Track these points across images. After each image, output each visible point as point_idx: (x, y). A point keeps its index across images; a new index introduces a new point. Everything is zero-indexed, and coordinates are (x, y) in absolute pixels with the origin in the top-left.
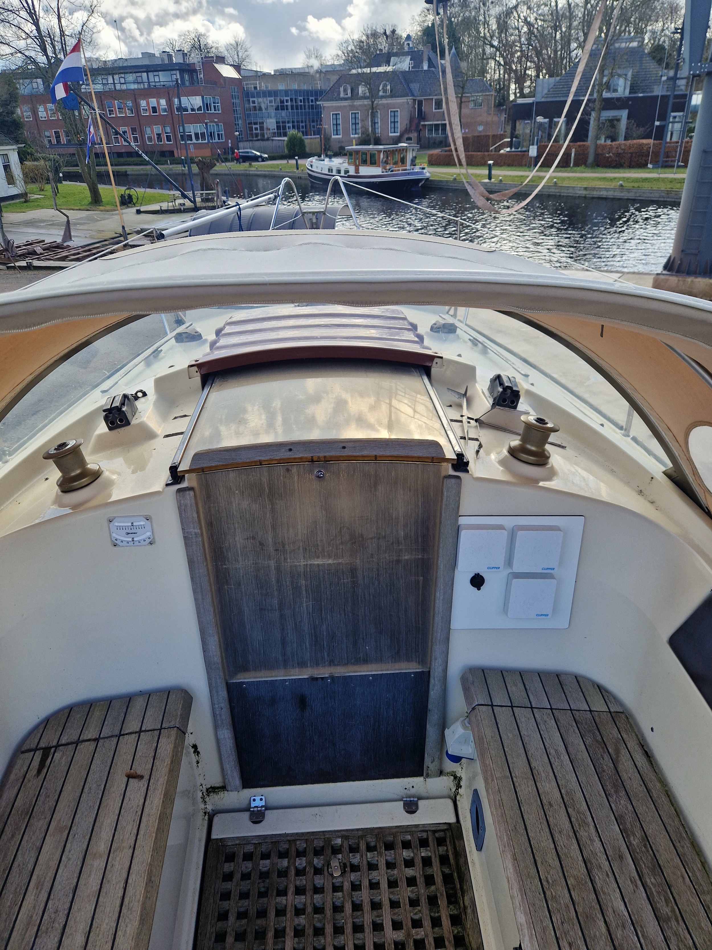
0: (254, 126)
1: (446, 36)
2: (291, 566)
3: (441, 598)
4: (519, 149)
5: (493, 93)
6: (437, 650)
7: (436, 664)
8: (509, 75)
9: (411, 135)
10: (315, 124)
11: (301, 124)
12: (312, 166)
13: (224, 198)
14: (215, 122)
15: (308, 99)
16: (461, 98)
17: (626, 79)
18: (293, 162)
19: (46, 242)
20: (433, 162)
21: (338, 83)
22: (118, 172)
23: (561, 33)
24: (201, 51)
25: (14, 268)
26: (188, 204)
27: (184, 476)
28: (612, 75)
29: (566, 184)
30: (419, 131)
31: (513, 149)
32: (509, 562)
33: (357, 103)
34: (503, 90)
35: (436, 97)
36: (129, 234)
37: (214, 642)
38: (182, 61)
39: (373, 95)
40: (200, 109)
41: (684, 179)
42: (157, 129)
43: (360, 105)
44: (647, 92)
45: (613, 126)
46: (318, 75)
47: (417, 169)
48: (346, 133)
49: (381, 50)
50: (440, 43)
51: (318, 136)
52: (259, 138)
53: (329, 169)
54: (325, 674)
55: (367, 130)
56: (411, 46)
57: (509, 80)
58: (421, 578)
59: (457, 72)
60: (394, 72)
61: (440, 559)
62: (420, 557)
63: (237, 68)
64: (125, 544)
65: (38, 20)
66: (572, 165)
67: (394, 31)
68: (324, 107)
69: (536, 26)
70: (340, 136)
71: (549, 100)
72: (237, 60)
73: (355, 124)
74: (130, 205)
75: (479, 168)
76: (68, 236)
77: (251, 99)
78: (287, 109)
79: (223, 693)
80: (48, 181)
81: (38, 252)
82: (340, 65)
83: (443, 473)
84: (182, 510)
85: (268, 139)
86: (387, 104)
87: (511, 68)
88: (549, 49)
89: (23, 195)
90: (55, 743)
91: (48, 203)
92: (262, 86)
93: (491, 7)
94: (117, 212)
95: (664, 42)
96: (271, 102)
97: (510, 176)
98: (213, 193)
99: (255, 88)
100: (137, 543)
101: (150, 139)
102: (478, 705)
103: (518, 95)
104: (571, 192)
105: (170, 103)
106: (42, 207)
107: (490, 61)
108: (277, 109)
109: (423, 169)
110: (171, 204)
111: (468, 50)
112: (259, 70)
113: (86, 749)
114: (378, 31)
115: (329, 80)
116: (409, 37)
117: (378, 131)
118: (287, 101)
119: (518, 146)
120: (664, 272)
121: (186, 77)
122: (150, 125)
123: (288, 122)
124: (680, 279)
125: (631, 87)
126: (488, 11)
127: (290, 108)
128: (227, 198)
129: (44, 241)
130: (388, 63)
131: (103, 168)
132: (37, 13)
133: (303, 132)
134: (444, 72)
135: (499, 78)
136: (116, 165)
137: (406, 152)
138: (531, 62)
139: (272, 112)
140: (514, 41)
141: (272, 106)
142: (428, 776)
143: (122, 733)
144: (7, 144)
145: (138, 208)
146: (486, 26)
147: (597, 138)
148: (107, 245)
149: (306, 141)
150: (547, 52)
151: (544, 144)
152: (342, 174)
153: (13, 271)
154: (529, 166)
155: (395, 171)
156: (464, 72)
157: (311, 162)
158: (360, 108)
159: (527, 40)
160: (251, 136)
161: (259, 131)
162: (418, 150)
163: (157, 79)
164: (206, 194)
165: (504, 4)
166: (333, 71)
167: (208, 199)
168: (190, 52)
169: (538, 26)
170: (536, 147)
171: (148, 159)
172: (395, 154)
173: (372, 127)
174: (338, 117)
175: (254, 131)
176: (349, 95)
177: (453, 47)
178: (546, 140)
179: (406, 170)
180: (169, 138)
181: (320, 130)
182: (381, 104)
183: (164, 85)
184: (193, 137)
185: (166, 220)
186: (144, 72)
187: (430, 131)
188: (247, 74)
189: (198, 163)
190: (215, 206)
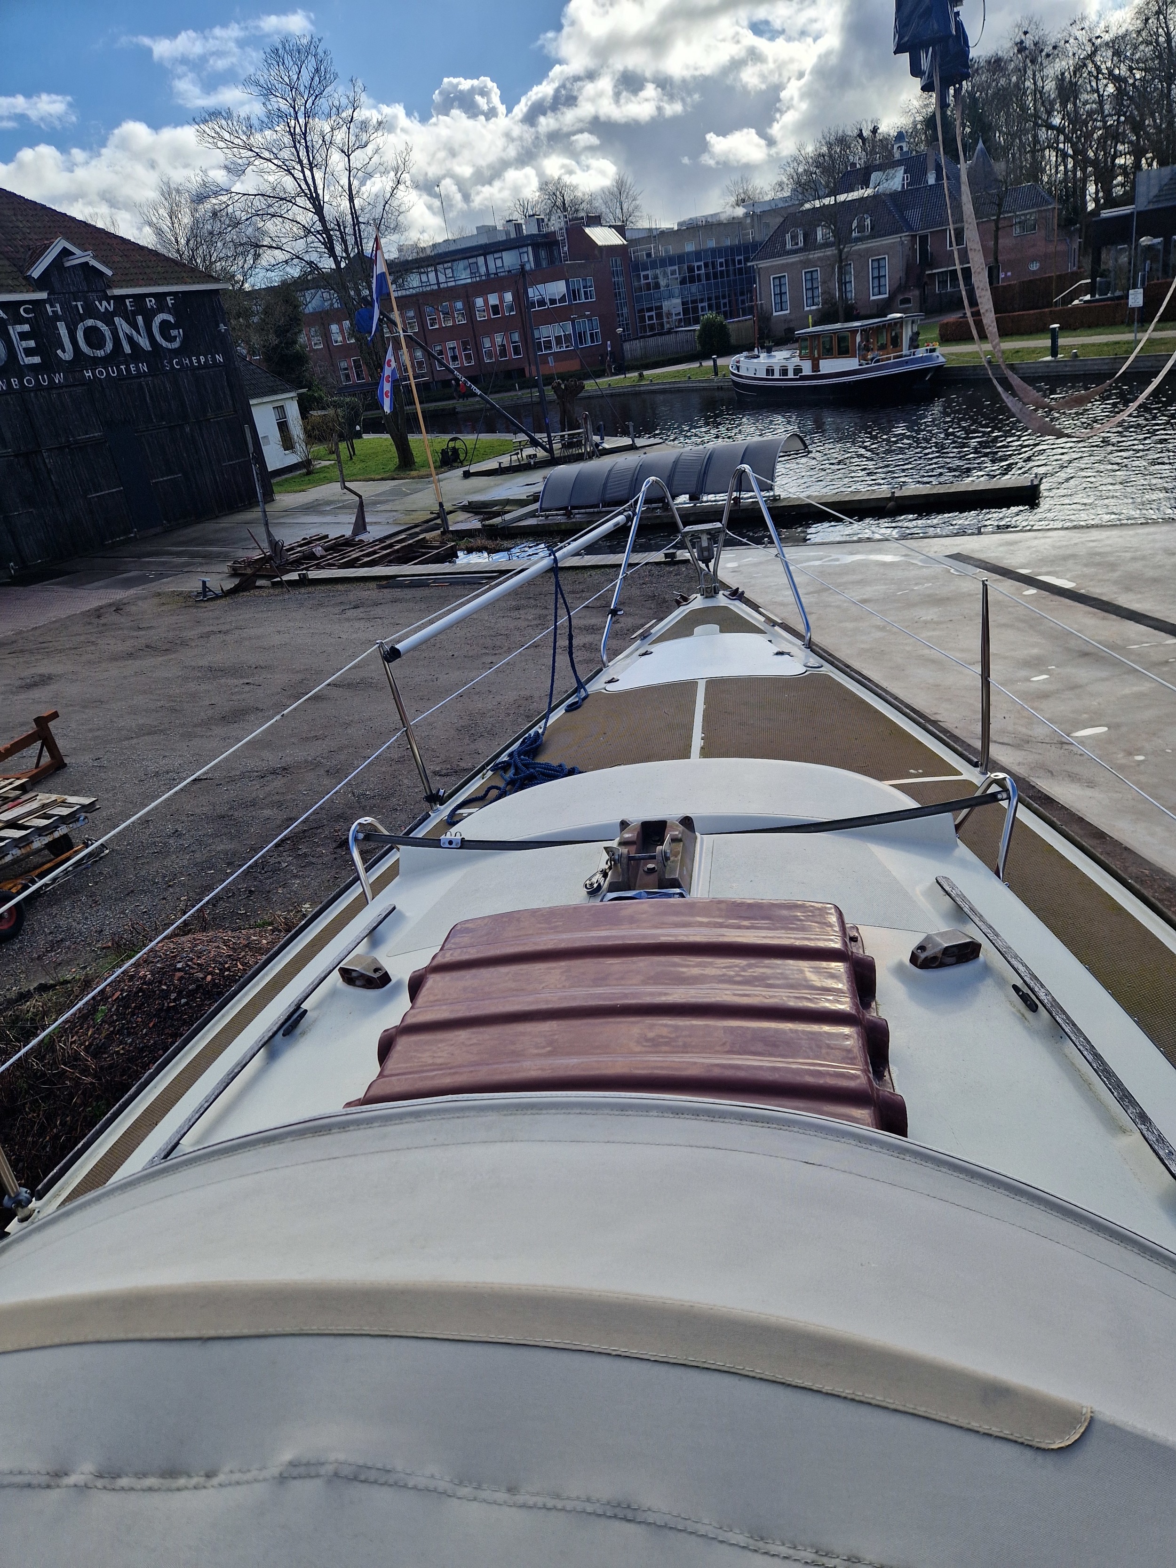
0: (647, 314)
4: (1109, 295)
5: (1056, 205)
8: (1084, 170)
9: (907, 296)
10: (745, 297)
11: (722, 301)
12: (738, 368)
13: (596, 439)
14: (587, 317)
15: (733, 260)
16: (997, 220)
18: (708, 364)
19: (330, 537)
20: (948, 337)
21: (781, 230)
22: (428, 412)
24: (565, 210)
25: (281, 584)
26: (541, 453)
30: (922, 286)
31: (1097, 296)
33: (818, 254)
34: (1074, 194)
36: (451, 512)
38: (535, 231)
39: (842, 238)
40: (562, 299)
42: (500, 338)
43: (819, 258)
46: (749, 220)
47: (921, 352)
48: (797, 304)
49: (853, 165)
51: (750, 317)
52: (655, 331)
53: (767, 370)
55: (834, 297)
56: (905, 149)
57: (1084, 180)
59: (987, 181)
60: (875, 197)
63: (621, 230)
65: (322, 207)
67: (875, 130)
68: (759, 269)
69: (1131, 81)
70: (787, 312)
71: (1161, 205)
72: (620, 216)
73: (812, 289)
74: (456, 464)
75: (1034, 336)
76: (361, 525)
77: (642, 274)
78: (700, 280)
80: (342, 437)
81: (318, 555)
82: (784, 199)
85: (669, 332)
86: (867, 250)
87: (1085, 156)
88: (1158, 115)
89: (306, 465)
92: (662, 250)
93: (1045, 63)
96: (673, 273)
97: (1093, 345)
98: (579, 433)
99: (649, 255)
101: (489, 354)
103: (1102, 201)
105: (516, 297)
106: (327, 481)
107: (1047, 152)
108: (683, 282)
109: (933, 350)
110: (514, 458)
111: (1006, 139)
112: (654, 227)
114: (849, 134)
115: (766, 225)
116: (900, 136)
117: (852, 295)
118: (699, 268)
119: (1106, 288)
121: (543, 254)
122: (490, 334)
123: (702, 301)
126: (1041, 70)
127: (703, 278)
128: (602, 439)
129: (327, 536)
130: (866, 184)
131: (409, 408)
132: (321, 197)
133: (725, 313)
135: (1065, 180)
136: (427, 402)
137: (901, 327)
138: (1123, 143)
139: (676, 288)
140: (1090, 113)
141: (676, 279)
144: (284, 391)
145: (466, 469)
146: (1038, 96)
148: (417, 534)
149: (730, 327)
150: (1154, 121)
151: (1156, 281)
152: (791, 375)
153: (280, 590)
154: (1130, 324)
155: (883, 360)
156: (1000, 178)
157: (738, 362)
158: (819, 263)
159: (1114, 108)
160: (641, 330)
161: (655, 321)
162: (921, 320)
163: (499, 263)
164: (569, 435)
165: (1071, 54)
166: (773, 210)
167: (572, 442)
168: (550, 214)
169: (1136, 80)
170: (1141, 290)
171: (478, 392)
172: (882, 333)
173: (840, 290)
174: (782, 282)
175: (647, 322)
176: (801, 244)
177: (980, 141)
178: (1160, 274)
179: (901, 356)
180: (517, 351)
181: (752, 307)
182: (856, 251)
183: (509, 271)
184: (554, 343)
185: (508, 485)
186: (480, 255)
187: (943, 283)
188: (636, 236)
189: (556, 389)
190: (583, 454)
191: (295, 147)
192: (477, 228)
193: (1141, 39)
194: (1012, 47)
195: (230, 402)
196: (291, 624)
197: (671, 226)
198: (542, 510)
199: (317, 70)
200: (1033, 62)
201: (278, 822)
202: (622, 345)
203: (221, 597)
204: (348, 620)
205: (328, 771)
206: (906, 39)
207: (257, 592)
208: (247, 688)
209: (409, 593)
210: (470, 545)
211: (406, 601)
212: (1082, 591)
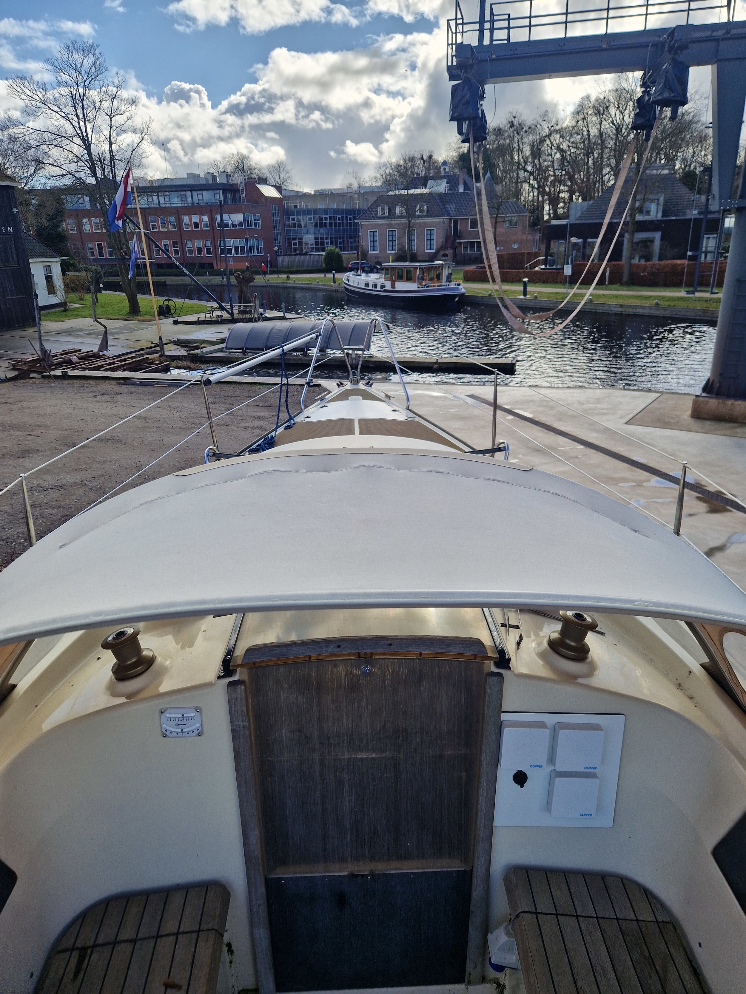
0: (293, 242)
1: (481, 161)
2: (335, 760)
3: (484, 795)
4: (554, 267)
5: (528, 214)
6: (480, 849)
7: (479, 863)
8: (543, 197)
9: (446, 252)
10: (353, 240)
11: (339, 241)
12: (348, 280)
13: (261, 310)
14: (256, 237)
15: (347, 217)
16: (496, 218)
17: (658, 204)
18: (330, 276)
19: (82, 351)
20: (468, 278)
21: (376, 204)
22: (157, 282)
23: (593, 159)
24: (244, 172)
25: (49, 377)
26: (226, 315)
27: (236, 670)
28: (644, 200)
29: (601, 301)
30: (454, 248)
31: (548, 267)
32: (552, 759)
33: (395, 222)
34: (537, 209)
35: (472, 217)
36: (165, 344)
37: (255, 836)
38: (225, 182)
39: (410, 214)
40: (240, 224)
41: (720, 299)
42: (198, 243)
43: (397, 224)
44: (679, 216)
45: (647, 247)
46: (356, 196)
47: (452, 285)
48: (383, 249)
49: (418, 174)
50: (476, 168)
51: (355, 252)
52: (298, 252)
53: (365, 284)
54: (365, 871)
55: (404, 247)
56: (447, 170)
57: (543, 202)
58: (465, 774)
59: (491, 195)
60: (430, 194)
61: (484, 755)
62: (463, 752)
63: (279, 188)
64: (174, 734)
65: (90, 146)
66: (606, 283)
67: (430, 157)
68: (362, 225)
69: (569, 153)
70: (377, 252)
71: (582, 222)
72: (278, 181)
73: (392, 241)
74: (168, 315)
75: (514, 284)
76: (104, 346)
77: (291, 217)
78: (326, 226)
79: (262, 890)
80: (88, 291)
81: (74, 361)
82: (378, 187)
83: (486, 670)
84: (232, 703)
85: (306, 254)
86: (424, 223)
87: (544, 189)
88: (582, 173)
89: (63, 305)
90: (91, 943)
91: (87, 312)
92: (303, 205)
93: (524, 135)
94: (155, 322)
95: (695, 168)
96: (310, 219)
97: (545, 293)
98: (250, 306)
99: (296, 207)
100: (185, 734)
101: (190, 252)
102: (522, 912)
103: (552, 215)
104: (606, 309)
105: (212, 219)
106: (81, 316)
107: (524, 185)
108: (316, 225)
109: (459, 285)
110: (208, 315)
111: (502, 174)
112: (299, 190)
113: (123, 950)
114: (416, 156)
115: (367, 200)
116: (445, 163)
117: (415, 248)
118: (326, 219)
119: (553, 263)
120: (703, 394)
121: (229, 196)
122: (191, 239)
123: (327, 238)
124: (721, 401)
125: (663, 211)
126: (522, 139)
127: (328, 225)
128: (265, 311)
129: (80, 350)
130: (425, 185)
131: (144, 278)
132: (90, 140)
133: (340, 248)
134: (479, 194)
135: (533, 201)
136: (156, 276)
137: (442, 269)
138: (564, 185)
139: (311, 229)
140: (547, 167)
141: (312, 223)
142: (470, 983)
143: (160, 934)
144: (51, 256)
145: (176, 319)
146: (520, 153)
147: (631, 258)
148: (143, 355)
149: (343, 256)
150: (580, 176)
151: (578, 262)
152: (379, 288)
153: (48, 380)
154: (564, 283)
155: (431, 286)
156: (499, 194)
157: (349, 277)
158: (397, 227)
159: (560, 166)
160: (290, 250)
161: (297, 246)
162: (453, 267)
163: (200, 197)
164: (243, 306)
165: (538, 133)
166: (370, 192)
167: (246, 311)
168: (234, 173)
169: (571, 153)
170: (571, 266)
171: (187, 273)
172: (431, 271)
173: (408, 243)
174: (375, 235)
175: (293, 246)
176: (387, 214)
177: (488, 172)
178: (580, 259)
179: (441, 286)
180: (209, 252)
181: (356, 246)
182: (417, 223)
183: (207, 203)
184: (233, 250)
185: (203, 331)
186: (188, 191)
187: (466, 248)
188: (288, 194)
189: (237, 278)
190: (252, 318)
191: (75, 107)
192: (187, 174)
193: (574, 131)
194: (507, 124)
195: (16, 259)
196: (57, 401)
197: (310, 192)
198: (227, 348)
199: (94, 64)
200: (518, 133)
201: (59, 517)
202: (276, 258)
203: (5, 382)
204: (98, 401)
205: (91, 489)
206: (456, 115)
207: (31, 381)
208: (30, 438)
209: (141, 389)
210: (179, 365)
211: (138, 394)
212: (536, 419)
